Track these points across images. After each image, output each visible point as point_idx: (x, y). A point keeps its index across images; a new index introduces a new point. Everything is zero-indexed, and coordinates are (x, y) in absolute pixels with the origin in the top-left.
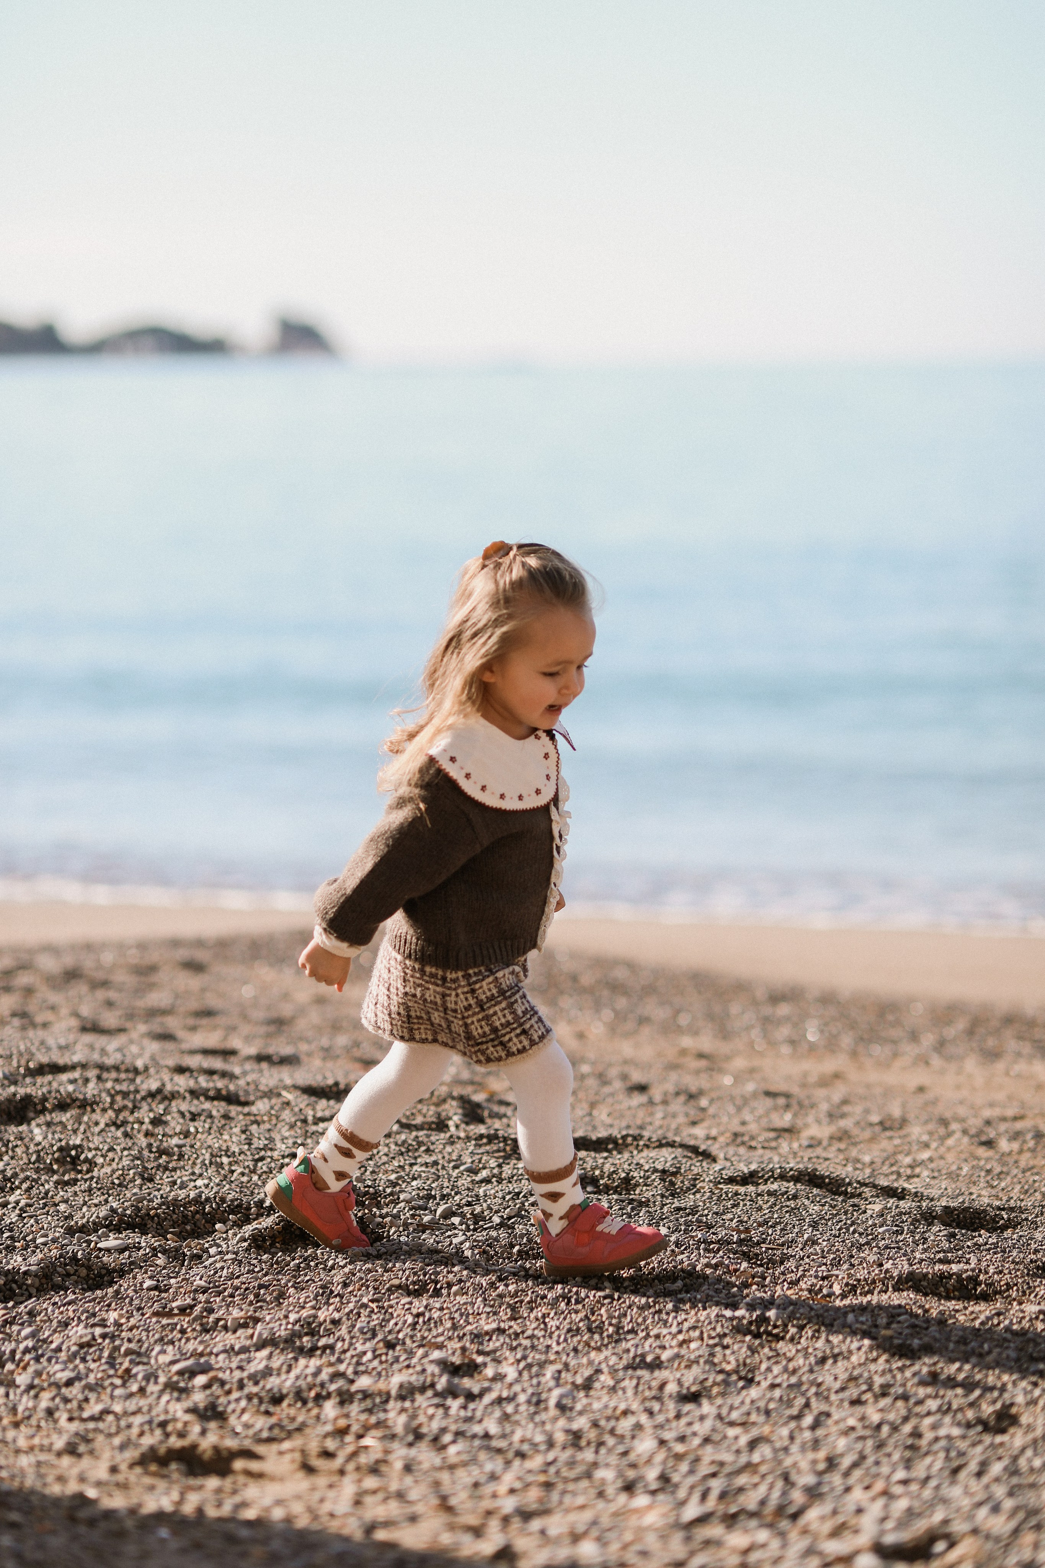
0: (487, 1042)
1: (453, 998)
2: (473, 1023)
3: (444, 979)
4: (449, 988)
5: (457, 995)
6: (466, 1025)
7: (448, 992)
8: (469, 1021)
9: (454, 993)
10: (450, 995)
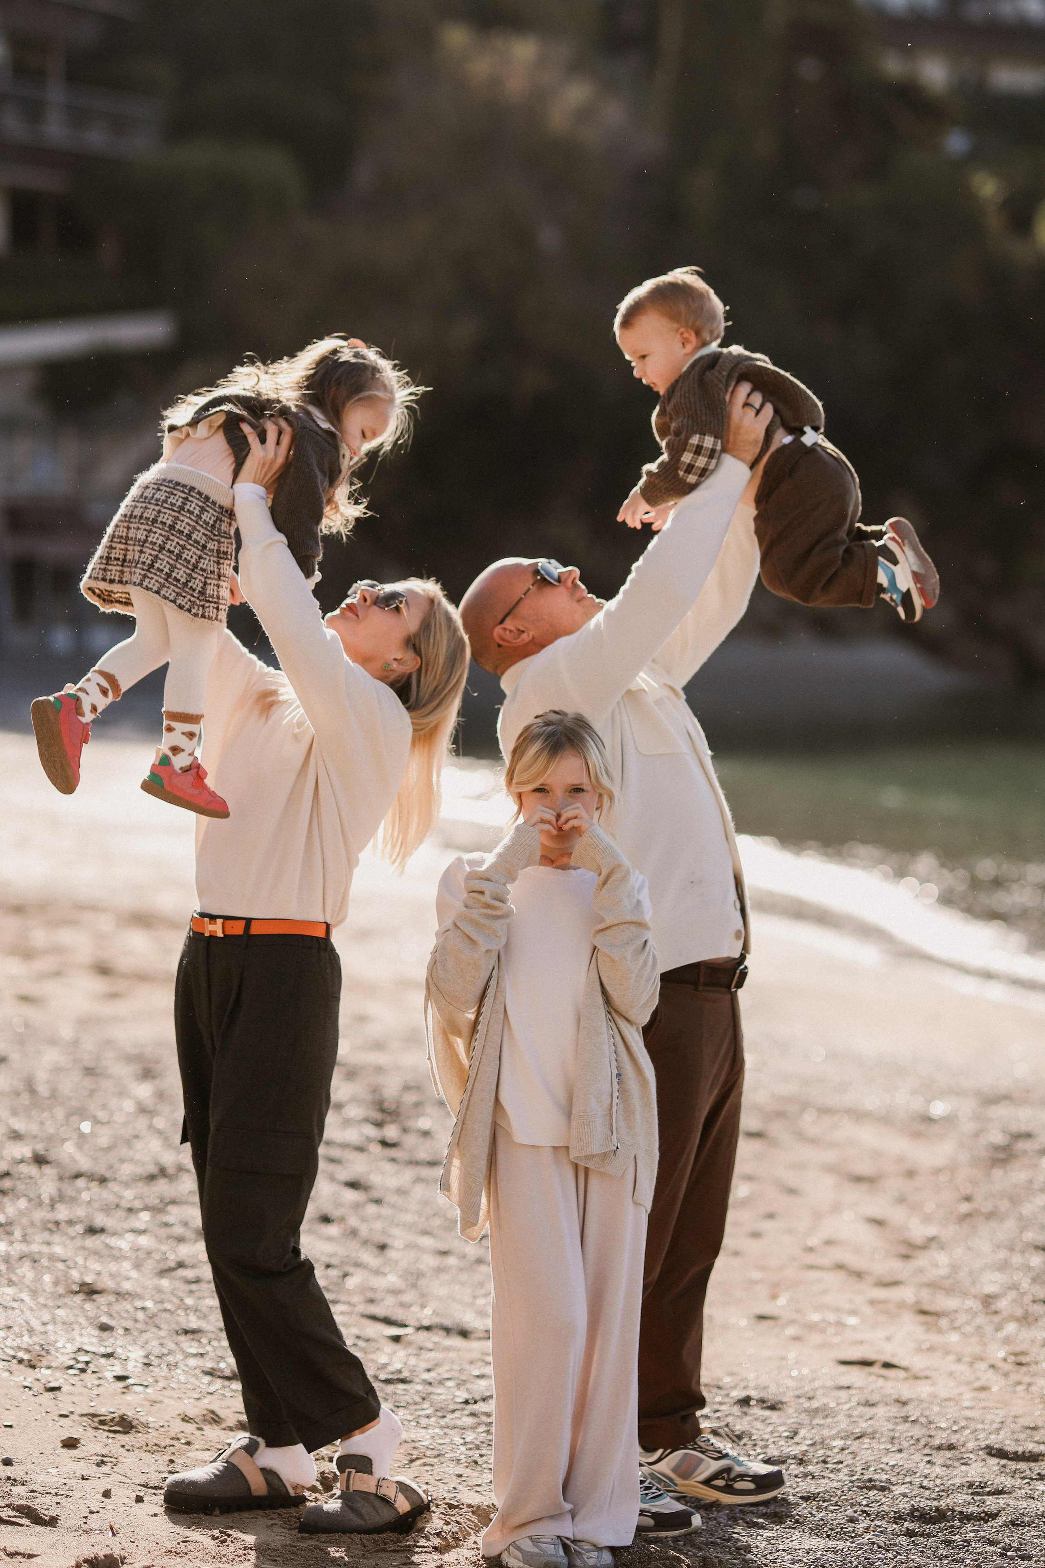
0: (211, 602)
1: (206, 562)
2: (210, 584)
3: (204, 547)
4: (207, 554)
5: (210, 560)
6: (205, 584)
7: (204, 556)
8: (209, 581)
9: (208, 558)
10: (205, 559)
